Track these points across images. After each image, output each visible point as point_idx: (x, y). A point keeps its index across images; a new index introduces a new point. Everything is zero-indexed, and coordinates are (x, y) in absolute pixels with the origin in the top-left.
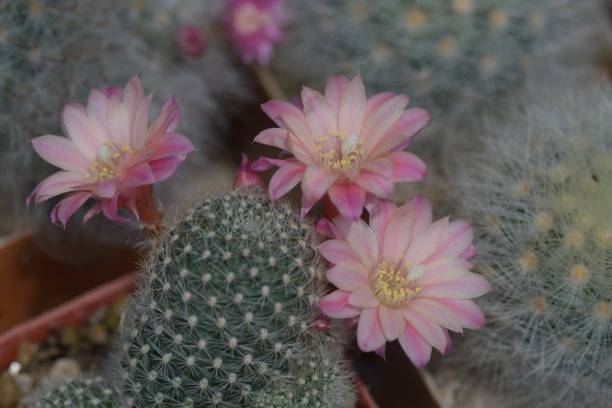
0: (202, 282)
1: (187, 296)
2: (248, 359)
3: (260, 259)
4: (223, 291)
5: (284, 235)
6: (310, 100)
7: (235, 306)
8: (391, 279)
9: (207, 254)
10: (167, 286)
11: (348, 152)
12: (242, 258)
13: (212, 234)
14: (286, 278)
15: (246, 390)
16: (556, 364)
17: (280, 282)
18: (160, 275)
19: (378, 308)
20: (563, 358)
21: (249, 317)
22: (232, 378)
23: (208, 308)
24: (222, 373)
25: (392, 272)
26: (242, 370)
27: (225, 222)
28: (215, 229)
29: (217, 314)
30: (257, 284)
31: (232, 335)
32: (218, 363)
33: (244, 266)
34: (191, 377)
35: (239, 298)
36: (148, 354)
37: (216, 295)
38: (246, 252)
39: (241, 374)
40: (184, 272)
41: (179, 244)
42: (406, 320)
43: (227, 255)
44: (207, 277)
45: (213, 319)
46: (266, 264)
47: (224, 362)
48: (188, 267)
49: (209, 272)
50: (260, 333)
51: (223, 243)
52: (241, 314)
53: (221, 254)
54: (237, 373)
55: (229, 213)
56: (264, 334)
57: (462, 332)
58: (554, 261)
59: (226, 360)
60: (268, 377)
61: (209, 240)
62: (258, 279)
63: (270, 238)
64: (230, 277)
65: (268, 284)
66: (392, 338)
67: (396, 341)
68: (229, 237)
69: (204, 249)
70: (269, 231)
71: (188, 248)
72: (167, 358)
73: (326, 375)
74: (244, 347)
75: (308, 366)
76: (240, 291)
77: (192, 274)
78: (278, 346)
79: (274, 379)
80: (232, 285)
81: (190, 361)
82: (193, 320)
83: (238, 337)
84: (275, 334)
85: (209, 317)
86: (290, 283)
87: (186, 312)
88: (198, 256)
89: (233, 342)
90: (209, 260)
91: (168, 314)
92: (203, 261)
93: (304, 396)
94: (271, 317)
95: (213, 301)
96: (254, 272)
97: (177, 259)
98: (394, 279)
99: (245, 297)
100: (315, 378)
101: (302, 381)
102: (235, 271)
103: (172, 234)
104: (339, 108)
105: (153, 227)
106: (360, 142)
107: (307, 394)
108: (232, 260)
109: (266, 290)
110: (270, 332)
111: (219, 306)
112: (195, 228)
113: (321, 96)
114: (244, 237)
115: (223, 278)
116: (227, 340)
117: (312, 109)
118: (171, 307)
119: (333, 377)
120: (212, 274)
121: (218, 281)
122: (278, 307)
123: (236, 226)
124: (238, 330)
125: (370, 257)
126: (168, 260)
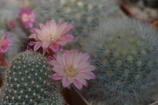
0: (19, 74)
1: (16, 79)
2: (34, 94)
3: (34, 66)
4: (25, 76)
5: (39, 60)
6: (42, 26)
7: (28, 79)
8: (70, 70)
9: (19, 67)
10: (10, 78)
11: (53, 37)
12: (29, 67)
13: (20, 62)
14: (41, 71)
15: (35, 103)
16: (117, 88)
17: (40, 72)
18: (8, 76)
19: (67, 76)
20: (118, 86)
21: (33, 82)
22: (31, 100)
23: (22, 81)
24: (28, 99)
25: (70, 68)
26: (33, 97)
27: (23, 59)
28: (21, 61)
29: (24, 82)
30: (34, 73)
31: (29, 88)
32: (27, 96)
33: (30, 69)
34: (20, 102)
35: (29, 77)
36: (8, 98)
37: (23, 77)
38: (30, 65)
39: (33, 99)
40: (14, 73)
41: (12, 66)
42: (75, 79)
43: (25, 66)
44: (20, 73)
45: (23, 84)
46: (35, 67)
47: (28, 96)
48: (15, 71)
49: (21, 71)
50: (37, 86)
51: (23, 64)
52: (31, 81)
53: (23, 66)
54: (32, 99)
55: (24, 57)
56: (38, 86)
57: (90, 80)
58: (112, 60)
59: (29, 95)
60: (41, 99)
61: (20, 64)
62: (34, 71)
63: (36, 61)
64: (26, 72)
65: (37, 72)
66: (71, 82)
67: (73, 83)
68: (25, 62)
69: (18, 66)
70: (35, 60)
71: (14, 67)
72: (13, 98)
73: (56, 97)
74: (33, 91)
75: (51, 96)
76: (29, 75)
77: (16, 73)
78: (42, 90)
79: (42, 100)
80: (27, 74)
81: (19, 97)
82: (18, 85)
83: (31, 88)
84: (40, 86)
85: (22, 83)
86: (43, 71)
87: (16, 83)
88: (17, 68)
89: (30, 90)
90: (20, 68)
91: (12, 85)
92: (18, 69)
93: (51, 104)
94: (39, 82)
95: (23, 79)
96: (32, 70)
97: (12, 70)
98: (71, 70)
99: (31, 77)
100: (54, 98)
101: (50, 100)
102: (28, 70)
103: (10, 65)
104: (50, 27)
105: (6, 67)
106: (56, 35)
107: (52, 103)
108: (26, 67)
109: (36, 74)
110: (39, 85)
111: (25, 80)
112: (16, 62)
113: (45, 25)
114: (29, 61)
115: (24, 72)
116: (28, 89)
117: (43, 28)
118: (12, 83)
119: (58, 98)
120: (21, 72)
121: (23, 73)
122: (40, 78)
123: (26, 59)
124: (31, 86)
125: (63, 65)
126: (10, 71)
